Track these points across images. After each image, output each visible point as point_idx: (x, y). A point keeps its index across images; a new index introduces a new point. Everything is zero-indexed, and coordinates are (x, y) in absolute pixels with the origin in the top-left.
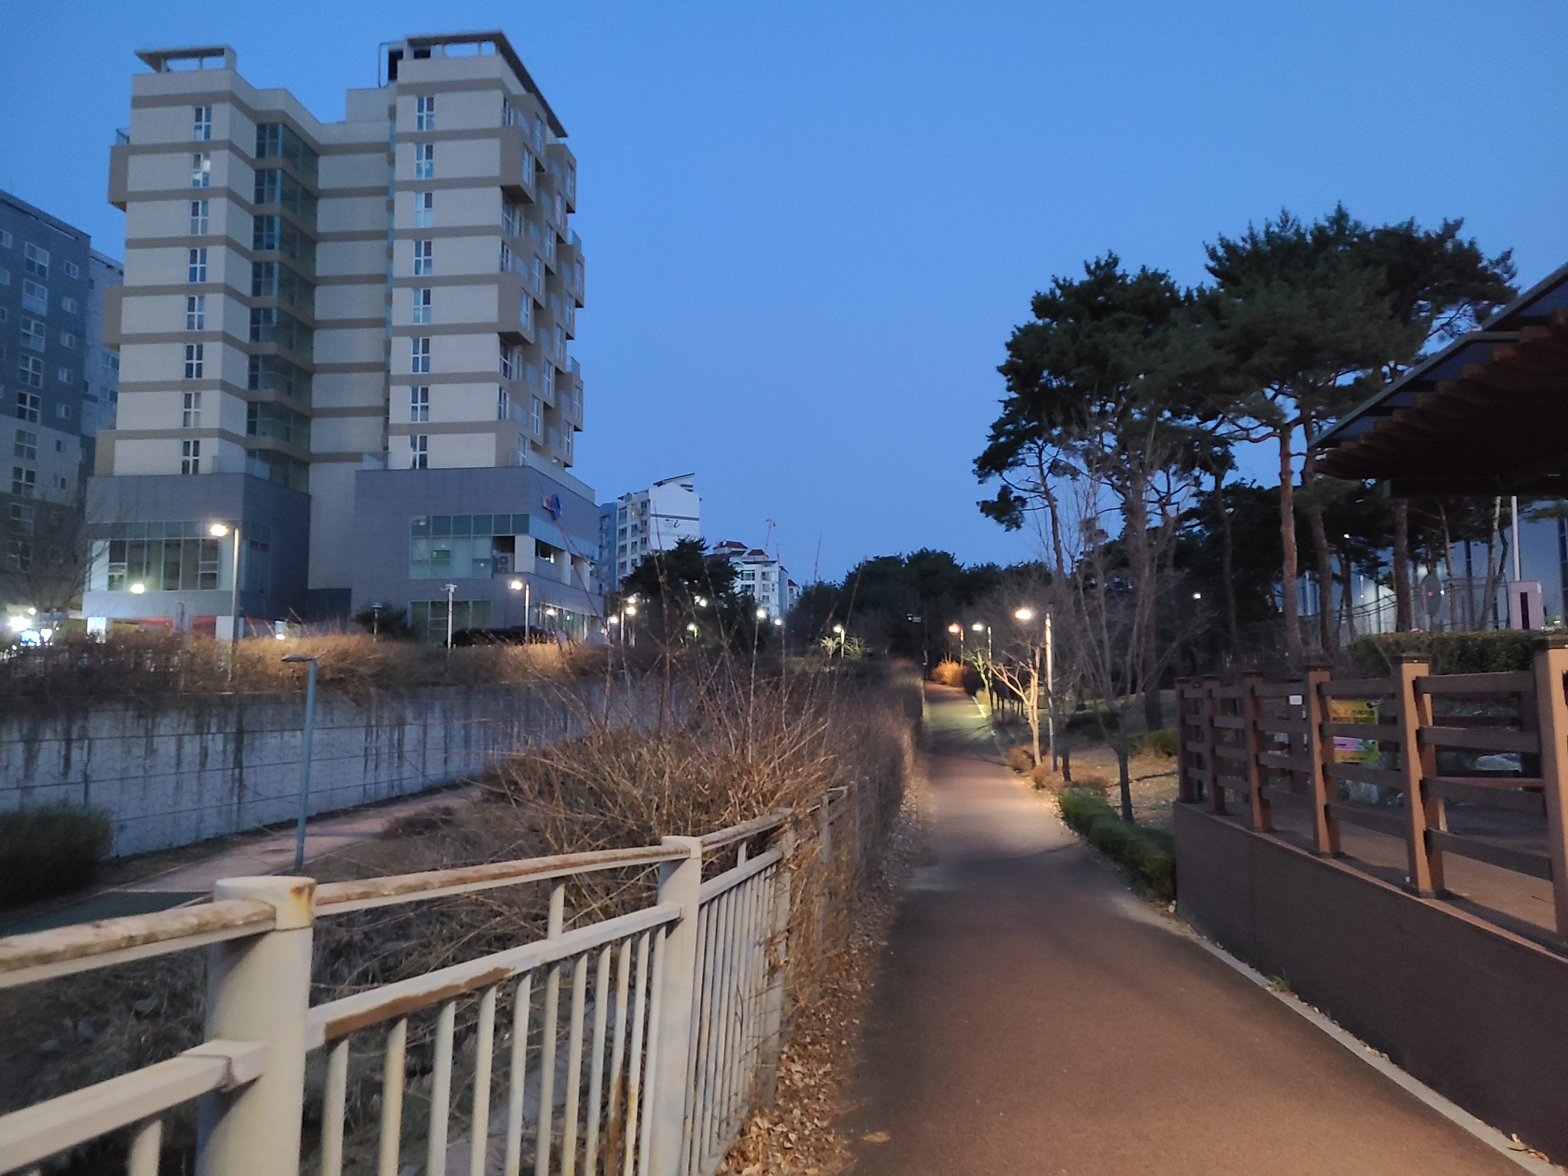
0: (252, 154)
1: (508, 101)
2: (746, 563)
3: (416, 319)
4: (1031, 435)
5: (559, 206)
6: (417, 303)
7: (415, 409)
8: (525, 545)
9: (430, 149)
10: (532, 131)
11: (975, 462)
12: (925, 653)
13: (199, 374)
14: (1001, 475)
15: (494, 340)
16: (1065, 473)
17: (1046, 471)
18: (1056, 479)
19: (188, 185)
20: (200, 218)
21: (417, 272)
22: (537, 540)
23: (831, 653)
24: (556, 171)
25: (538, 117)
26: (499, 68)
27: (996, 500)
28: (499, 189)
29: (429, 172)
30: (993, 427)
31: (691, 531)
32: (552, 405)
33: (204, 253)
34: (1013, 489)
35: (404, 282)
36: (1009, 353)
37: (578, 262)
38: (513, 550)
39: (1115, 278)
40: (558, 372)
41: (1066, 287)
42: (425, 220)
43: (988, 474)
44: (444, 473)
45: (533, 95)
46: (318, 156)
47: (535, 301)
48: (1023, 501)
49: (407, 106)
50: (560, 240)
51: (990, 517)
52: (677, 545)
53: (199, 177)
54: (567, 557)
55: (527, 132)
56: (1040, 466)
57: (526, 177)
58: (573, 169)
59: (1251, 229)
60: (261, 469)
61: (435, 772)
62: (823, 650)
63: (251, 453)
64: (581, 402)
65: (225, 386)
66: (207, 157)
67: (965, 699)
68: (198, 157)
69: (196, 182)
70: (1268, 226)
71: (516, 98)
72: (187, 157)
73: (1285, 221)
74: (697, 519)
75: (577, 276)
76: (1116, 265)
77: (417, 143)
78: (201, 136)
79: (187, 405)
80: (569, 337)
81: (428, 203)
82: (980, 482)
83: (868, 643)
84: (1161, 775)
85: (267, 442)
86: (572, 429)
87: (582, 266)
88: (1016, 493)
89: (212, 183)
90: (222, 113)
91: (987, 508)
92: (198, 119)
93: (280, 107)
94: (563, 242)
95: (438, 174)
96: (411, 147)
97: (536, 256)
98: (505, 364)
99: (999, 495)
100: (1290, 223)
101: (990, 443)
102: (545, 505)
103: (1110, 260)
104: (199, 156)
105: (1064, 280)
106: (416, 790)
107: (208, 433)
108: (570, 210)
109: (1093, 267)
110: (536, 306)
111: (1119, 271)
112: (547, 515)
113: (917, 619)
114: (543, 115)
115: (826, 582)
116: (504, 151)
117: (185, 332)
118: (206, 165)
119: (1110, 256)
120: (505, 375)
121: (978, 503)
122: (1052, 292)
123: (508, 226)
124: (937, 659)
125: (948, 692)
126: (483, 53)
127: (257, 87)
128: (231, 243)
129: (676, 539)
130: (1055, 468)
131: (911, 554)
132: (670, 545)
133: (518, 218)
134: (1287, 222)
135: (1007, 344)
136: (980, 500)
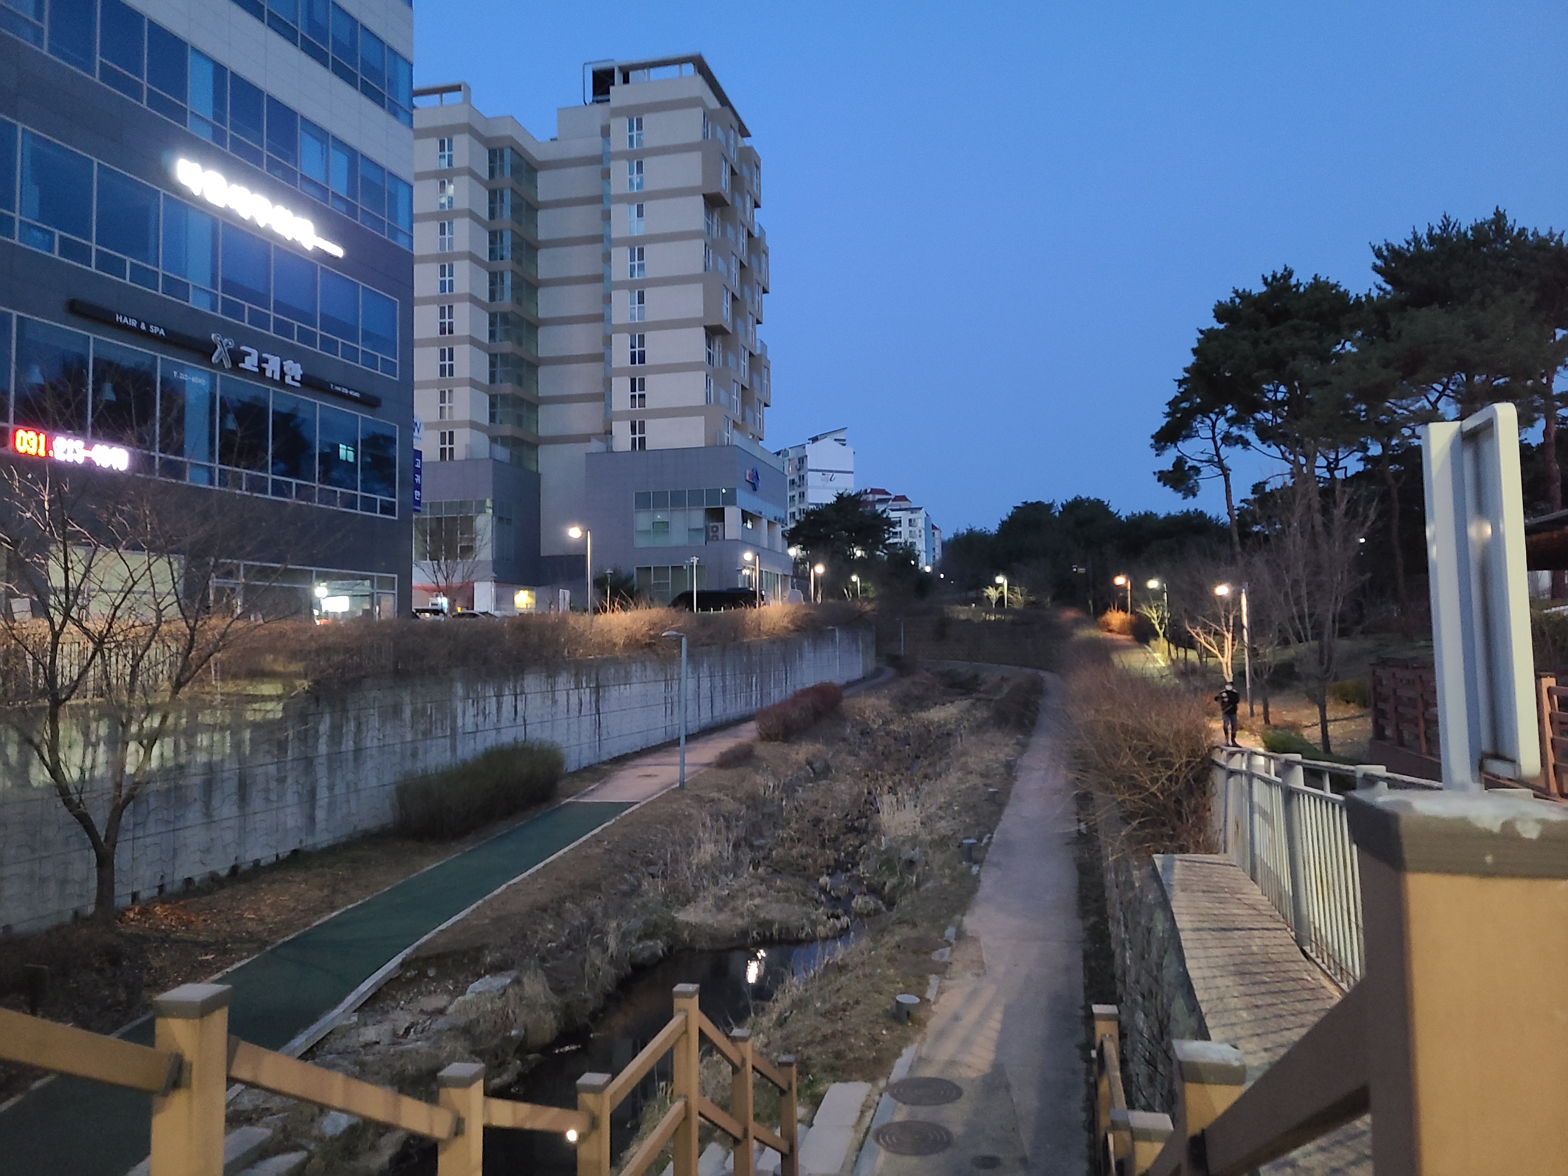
0: (485, 175)
1: (708, 116)
2: (893, 510)
3: (632, 317)
4: (1204, 410)
5: (749, 204)
6: (632, 303)
7: (633, 397)
8: (732, 514)
9: (640, 165)
10: (727, 140)
11: (1153, 437)
12: (1090, 602)
13: (451, 374)
14: (1176, 446)
15: (700, 333)
16: (1237, 443)
17: (1219, 443)
18: (1228, 449)
19: (436, 208)
20: (447, 236)
21: (632, 276)
22: (743, 511)
23: (994, 602)
24: (746, 172)
25: (731, 126)
26: (698, 87)
27: (1171, 469)
28: (702, 197)
29: (640, 186)
30: (1169, 404)
31: (849, 485)
32: (747, 387)
33: (451, 267)
34: (1188, 460)
35: (621, 285)
36: (1195, 358)
37: (764, 252)
38: (723, 520)
39: (1290, 288)
40: (751, 354)
41: (1245, 297)
42: (638, 228)
43: (1163, 448)
44: (661, 453)
45: (727, 109)
46: (536, 171)
47: (733, 294)
48: (1197, 470)
49: (620, 127)
50: (750, 235)
51: (1168, 486)
52: (835, 499)
53: (444, 200)
54: (765, 522)
55: (724, 143)
56: (1214, 439)
57: (724, 185)
58: (758, 167)
59: (1415, 233)
60: (502, 453)
61: (706, 718)
62: (985, 599)
63: (493, 440)
64: (769, 380)
65: (474, 384)
66: (450, 182)
67: (1136, 647)
68: (443, 184)
69: (442, 206)
70: (1431, 229)
71: (713, 111)
72: (435, 183)
73: (1446, 224)
74: (852, 473)
75: (764, 266)
76: (1290, 277)
77: (628, 160)
78: (445, 164)
79: (443, 401)
80: (759, 322)
81: (640, 214)
82: (1157, 455)
83: (1030, 593)
84: (1342, 719)
85: (507, 429)
86: (762, 405)
87: (767, 255)
88: (1190, 463)
89: (456, 206)
90: (462, 144)
91: (1163, 477)
92: (442, 149)
93: (508, 133)
94: (753, 236)
95: (648, 187)
96: (625, 164)
97: (733, 254)
98: (709, 354)
99: (1174, 464)
100: (1452, 225)
101: (1167, 419)
102: (748, 478)
103: (1286, 273)
104: (444, 182)
105: (1244, 291)
106: (695, 732)
107: (461, 424)
108: (757, 205)
109: (1270, 279)
110: (734, 298)
111: (1293, 281)
112: (750, 487)
113: (1082, 570)
114: (735, 125)
115: (977, 529)
116: (705, 161)
117: (439, 338)
118: (451, 189)
119: (1286, 269)
120: (709, 363)
121: (1154, 473)
122: (1232, 300)
123: (708, 229)
124: (1102, 608)
125: (1118, 640)
126: (684, 74)
127: (487, 116)
128: (473, 257)
129: (835, 493)
130: (1228, 439)
131: (1065, 503)
132: (829, 498)
133: (715, 221)
134: (1449, 225)
135: (1193, 350)
136: (1156, 471)
